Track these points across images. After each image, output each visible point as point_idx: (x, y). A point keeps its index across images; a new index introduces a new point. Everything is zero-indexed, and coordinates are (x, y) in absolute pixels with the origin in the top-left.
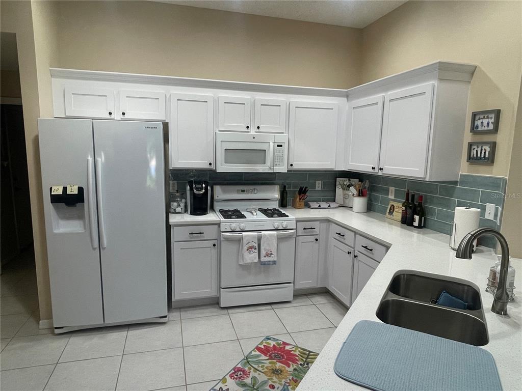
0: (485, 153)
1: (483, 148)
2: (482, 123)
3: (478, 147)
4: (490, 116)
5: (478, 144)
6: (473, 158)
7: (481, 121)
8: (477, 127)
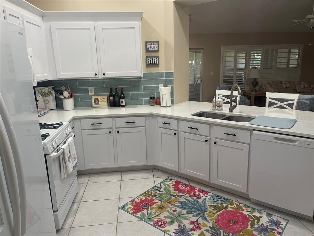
0: (155, 61)
1: (153, 59)
2: (151, 47)
3: (151, 59)
4: (154, 44)
5: (150, 57)
6: (149, 64)
7: (150, 46)
8: (148, 49)
